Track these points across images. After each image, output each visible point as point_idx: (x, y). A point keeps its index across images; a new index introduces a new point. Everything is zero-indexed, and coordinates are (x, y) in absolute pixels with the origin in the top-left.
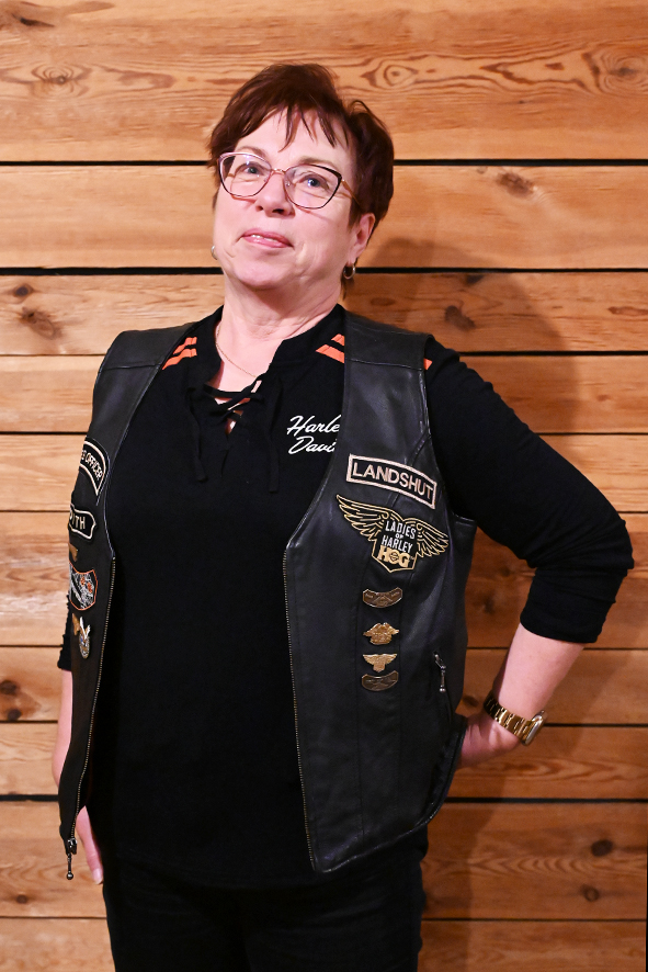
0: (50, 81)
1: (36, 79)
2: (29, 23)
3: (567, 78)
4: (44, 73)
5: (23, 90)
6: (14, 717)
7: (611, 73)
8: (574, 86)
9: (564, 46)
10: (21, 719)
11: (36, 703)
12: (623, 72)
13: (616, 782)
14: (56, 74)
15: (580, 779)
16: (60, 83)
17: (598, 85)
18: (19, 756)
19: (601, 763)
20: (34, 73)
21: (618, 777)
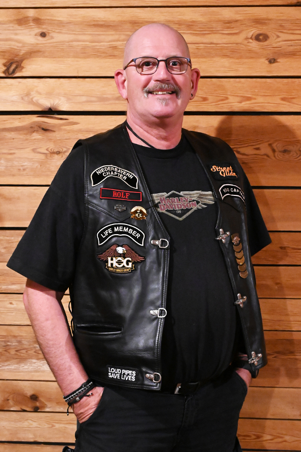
0: (54, 153)
1: (48, 152)
2: (45, 130)
3: (262, 154)
4: (51, 150)
5: (43, 157)
6: (36, 410)
7: (280, 152)
8: (265, 157)
9: (261, 141)
10: (39, 411)
11: (45, 404)
12: (285, 151)
13: (284, 443)
14: (56, 150)
15: (269, 441)
16: (57, 154)
17: (275, 156)
18: (38, 426)
19: (278, 435)
20: (47, 150)
21: (285, 441)
